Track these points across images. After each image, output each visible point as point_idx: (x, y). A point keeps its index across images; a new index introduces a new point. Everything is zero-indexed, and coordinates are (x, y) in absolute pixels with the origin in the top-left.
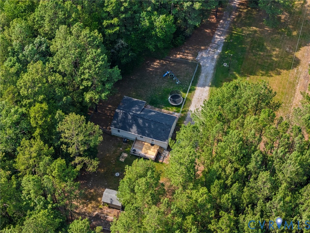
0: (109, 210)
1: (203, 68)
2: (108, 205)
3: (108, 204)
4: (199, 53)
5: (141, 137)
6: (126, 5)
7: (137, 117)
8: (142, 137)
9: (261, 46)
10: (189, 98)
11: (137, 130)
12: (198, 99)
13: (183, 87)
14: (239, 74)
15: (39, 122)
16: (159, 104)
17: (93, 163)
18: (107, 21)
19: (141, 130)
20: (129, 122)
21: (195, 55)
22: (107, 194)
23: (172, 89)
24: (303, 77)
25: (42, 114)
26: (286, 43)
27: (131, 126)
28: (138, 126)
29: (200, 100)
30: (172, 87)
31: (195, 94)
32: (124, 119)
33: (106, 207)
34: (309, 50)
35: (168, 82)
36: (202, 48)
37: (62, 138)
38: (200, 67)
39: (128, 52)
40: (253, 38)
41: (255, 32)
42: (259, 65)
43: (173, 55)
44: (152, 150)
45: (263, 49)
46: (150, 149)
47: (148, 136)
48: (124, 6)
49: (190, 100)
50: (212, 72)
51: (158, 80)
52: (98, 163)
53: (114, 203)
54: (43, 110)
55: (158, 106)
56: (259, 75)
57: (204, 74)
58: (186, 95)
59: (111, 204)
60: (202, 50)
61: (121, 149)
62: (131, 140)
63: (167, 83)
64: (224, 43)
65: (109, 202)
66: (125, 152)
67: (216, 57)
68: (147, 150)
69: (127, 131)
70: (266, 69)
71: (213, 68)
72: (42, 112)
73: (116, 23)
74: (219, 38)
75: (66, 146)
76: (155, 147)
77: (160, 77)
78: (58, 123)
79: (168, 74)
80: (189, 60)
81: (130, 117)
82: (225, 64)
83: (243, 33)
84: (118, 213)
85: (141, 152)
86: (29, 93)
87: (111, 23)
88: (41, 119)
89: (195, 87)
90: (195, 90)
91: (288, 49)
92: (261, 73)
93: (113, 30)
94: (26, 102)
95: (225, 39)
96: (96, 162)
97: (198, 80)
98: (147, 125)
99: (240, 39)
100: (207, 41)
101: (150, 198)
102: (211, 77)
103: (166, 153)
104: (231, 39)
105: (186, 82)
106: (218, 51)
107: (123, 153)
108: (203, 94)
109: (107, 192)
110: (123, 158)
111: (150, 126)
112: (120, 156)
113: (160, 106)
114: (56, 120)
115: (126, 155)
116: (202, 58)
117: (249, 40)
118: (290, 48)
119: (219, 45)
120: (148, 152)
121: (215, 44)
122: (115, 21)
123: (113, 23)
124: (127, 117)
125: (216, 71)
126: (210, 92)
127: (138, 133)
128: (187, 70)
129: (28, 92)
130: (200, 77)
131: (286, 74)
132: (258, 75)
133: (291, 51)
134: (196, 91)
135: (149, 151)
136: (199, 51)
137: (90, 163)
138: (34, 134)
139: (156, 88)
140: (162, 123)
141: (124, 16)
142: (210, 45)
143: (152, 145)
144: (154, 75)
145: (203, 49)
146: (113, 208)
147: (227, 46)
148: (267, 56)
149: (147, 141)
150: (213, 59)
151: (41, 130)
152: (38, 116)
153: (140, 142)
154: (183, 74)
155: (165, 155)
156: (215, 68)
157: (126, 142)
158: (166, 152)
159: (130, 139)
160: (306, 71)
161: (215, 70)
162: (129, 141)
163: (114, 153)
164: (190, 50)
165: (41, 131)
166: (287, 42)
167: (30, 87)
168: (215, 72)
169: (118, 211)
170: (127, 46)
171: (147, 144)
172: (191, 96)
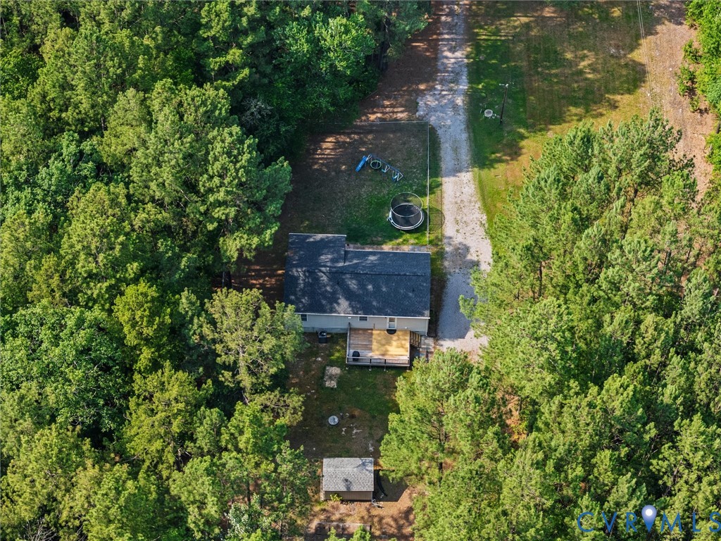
0: (343, 508)
1: (440, 132)
2: (338, 496)
3: (338, 494)
4: (418, 100)
5: (362, 319)
6: (251, 10)
7: (342, 273)
8: (365, 319)
9: (552, 56)
10: (434, 205)
11: (350, 305)
12: (456, 203)
13: (411, 186)
14: (527, 127)
15: (145, 331)
16: (369, 236)
17: (288, 401)
18: (218, 59)
19: (359, 302)
20: (326, 291)
21: (412, 107)
22: (331, 470)
23: (388, 194)
24: (669, 105)
25: (150, 308)
26: (603, 39)
27: (333, 300)
28: (350, 295)
29: (462, 205)
30: (385, 192)
31: (445, 195)
32: (311, 285)
33: (335, 501)
34: (658, 42)
35: (371, 180)
36: (422, 87)
37: (220, 356)
38: (433, 131)
39: (278, 125)
40: (528, 40)
41: (527, 26)
42: (564, 98)
43: (360, 118)
44: (394, 343)
45: (558, 61)
46: (389, 343)
47: (380, 311)
48: (246, 14)
49: (438, 210)
50: (464, 136)
51: (347, 181)
52: (302, 399)
53: (355, 488)
54: (149, 298)
55: (369, 241)
56: (572, 120)
57: (447, 145)
58: (426, 202)
59: (349, 492)
60: (422, 93)
61: (320, 359)
62: (337, 334)
63: (370, 183)
64: (468, 65)
65: (344, 489)
66: (332, 364)
67: (459, 101)
68: (383, 345)
69: (325, 312)
70: (581, 103)
71: (463, 127)
72: (149, 305)
73: (238, 60)
74: (454, 57)
75: (231, 373)
76: (398, 336)
77: (349, 174)
78: (191, 321)
79: (367, 163)
80: (401, 119)
81: (324, 278)
82: (489, 113)
83: (501, 36)
84: (368, 511)
85: (370, 354)
86: (101, 264)
87: (227, 62)
88: (150, 323)
89: (439, 179)
90: (441, 184)
91: (613, 51)
92: (576, 115)
93: (234, 78)
94: (101, 288)
95: (468, 57)
96: (296, 399)
97: (440, 160)
98: (370, 287)
99: (500, 51)
100: (426, 69)
101: (495, 444)
102: (468, 148)
103: (428, 345)
104: (478, 53)
105: (414, 173)
106: (461, 87)
107: (327, 368)
108: (464, 190)
109: (329, 466)
110: (331, 378)
111: (377, 287)
112: (322, 378)
113: (374, 239)
114: (184, 317)
115: (335, 371)
116: (431, 110)
117: (520, 47)
118: (617, 47)
119: (458, 74)
120: (387, 351)
121: (447, 72)
122: (234, 55)
123: (230, 62)
124: (317, 279)
125: (474, 132)
126: (477, 183)
127: (353, 310)
128: (404, 144)
129: (97, 262)
130: (442, 153)
131: (628, 105)
132: (569, 122)
133: (622, 52)
134: (443, 187)
135: (388, 348)
136: (417, 95)
137: (282, 404)
138: (138, 365)
139: (348, 200)
140: (405, 275)
141: (249, 39)
142: (438, 78)
143: (392, 332)
144: (333, 173)
145: (424, 90)
146: (352, 501)
147: (476, 71)
148: (573, 74)
149: (377, 327)
150: (455, 107)
151: (153, 350)
152: (142, 318)
153: (361, 332)
154: (399, 155)
155: (427, 348)
156: (468, 127)
157: (326, 340)
158: (426, 341)
159: (334, 332)
160: (670, 91)
161: (471, 130)
162: (332, 337)
163: (306, 372)
164: (396, 99)
165: (153, 353)
166: (606, 35)
167: (99, 250)
168: (472, 134)
169: (367, 504)
170: (271, 110)
171: (378, 332)
172: (437, 201)
